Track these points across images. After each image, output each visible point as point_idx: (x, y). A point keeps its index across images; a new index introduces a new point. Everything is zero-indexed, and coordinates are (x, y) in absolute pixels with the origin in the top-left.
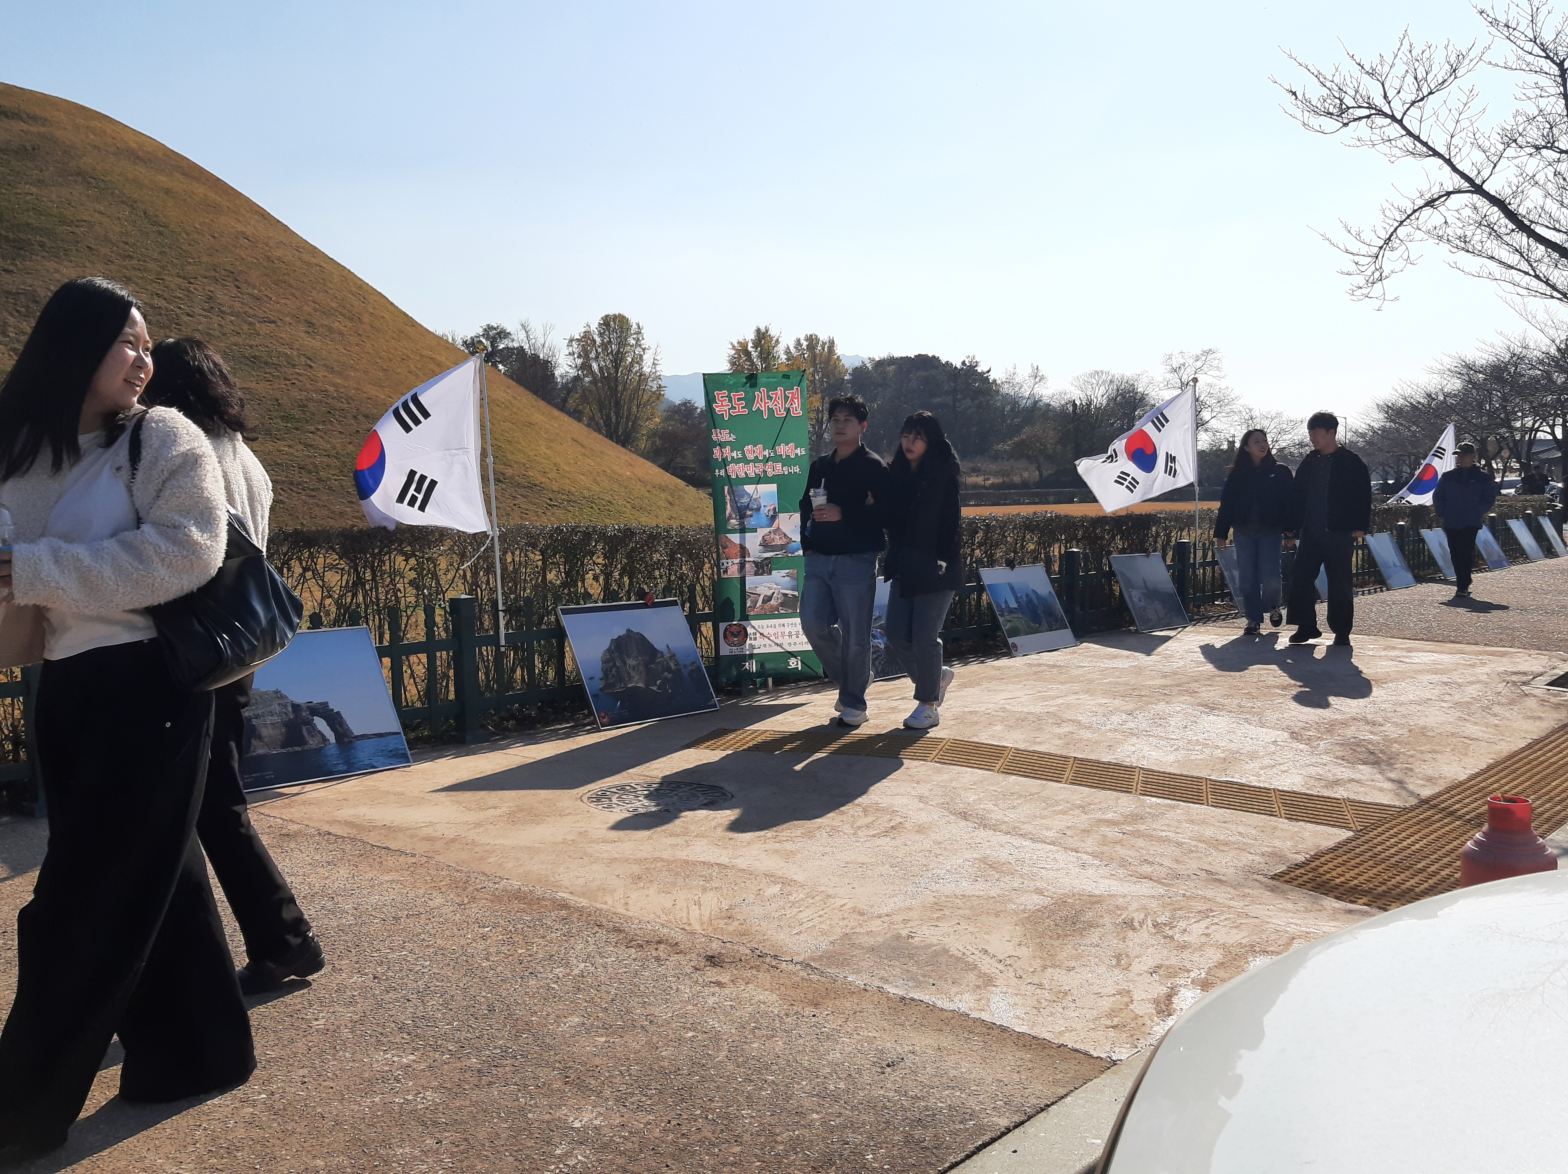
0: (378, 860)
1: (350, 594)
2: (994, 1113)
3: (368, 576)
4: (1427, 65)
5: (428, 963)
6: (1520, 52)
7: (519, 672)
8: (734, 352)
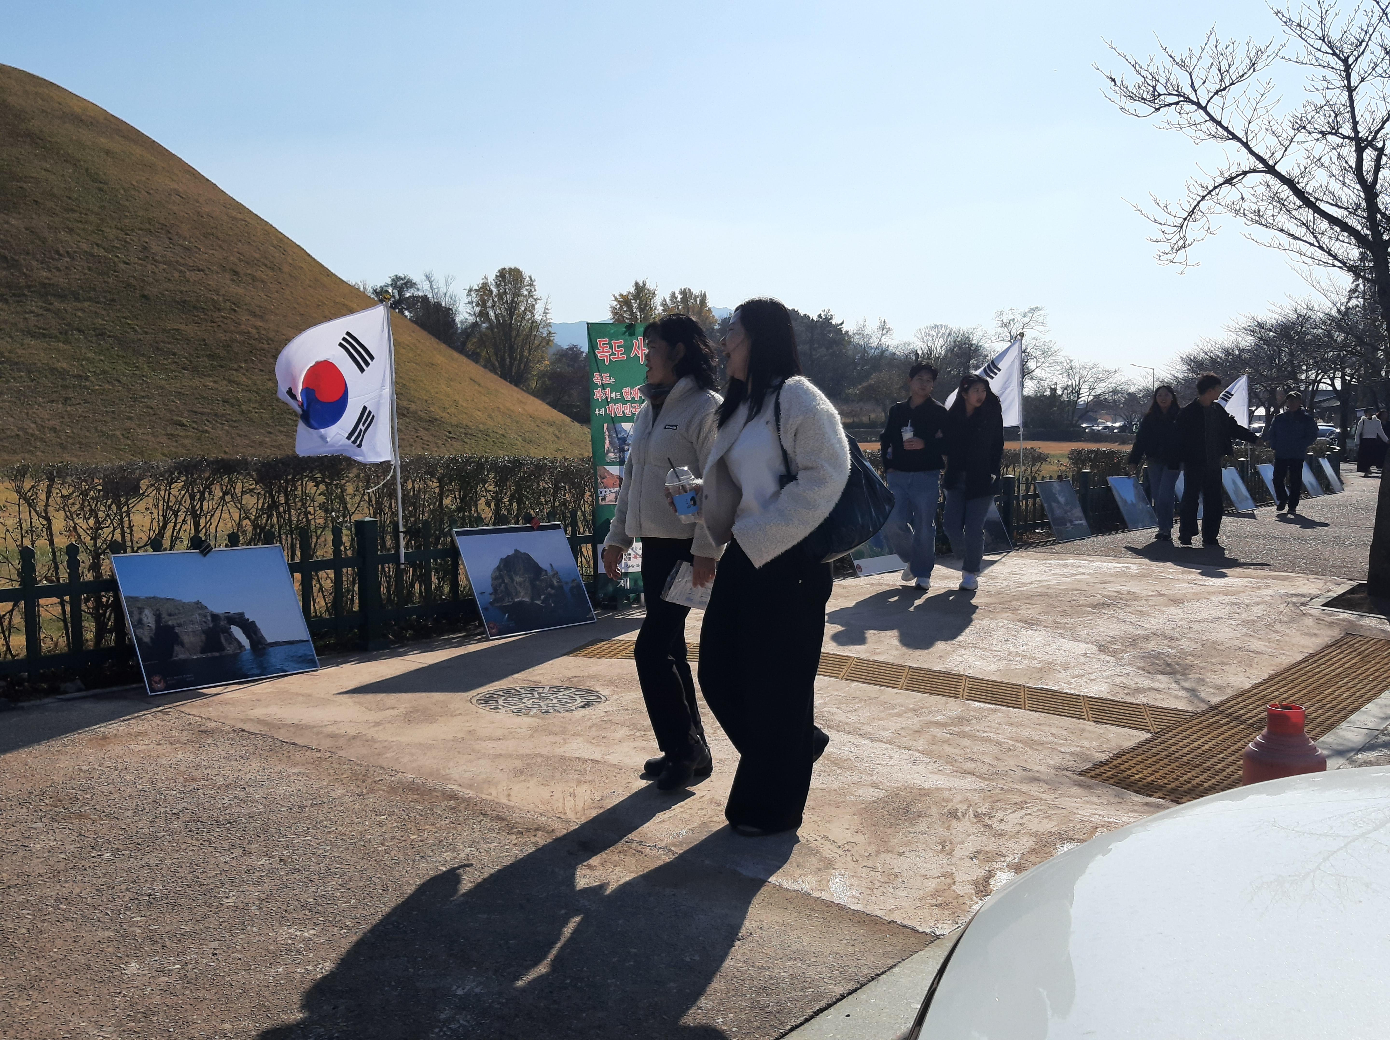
0: (286, 754)
1: (265, 516)
2: (831, 982)
3: (282, 500)
4: (1230, 58)
5: (329, 847)
6: (1310, 48)
7: (417, 586)
8: (615, 303)
